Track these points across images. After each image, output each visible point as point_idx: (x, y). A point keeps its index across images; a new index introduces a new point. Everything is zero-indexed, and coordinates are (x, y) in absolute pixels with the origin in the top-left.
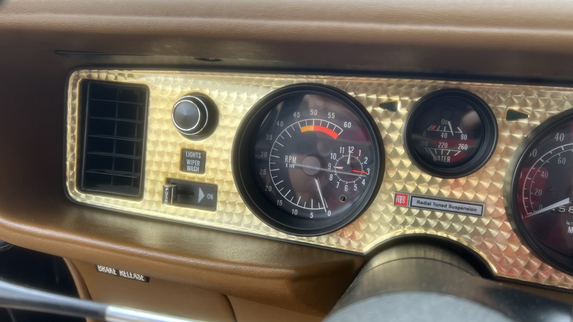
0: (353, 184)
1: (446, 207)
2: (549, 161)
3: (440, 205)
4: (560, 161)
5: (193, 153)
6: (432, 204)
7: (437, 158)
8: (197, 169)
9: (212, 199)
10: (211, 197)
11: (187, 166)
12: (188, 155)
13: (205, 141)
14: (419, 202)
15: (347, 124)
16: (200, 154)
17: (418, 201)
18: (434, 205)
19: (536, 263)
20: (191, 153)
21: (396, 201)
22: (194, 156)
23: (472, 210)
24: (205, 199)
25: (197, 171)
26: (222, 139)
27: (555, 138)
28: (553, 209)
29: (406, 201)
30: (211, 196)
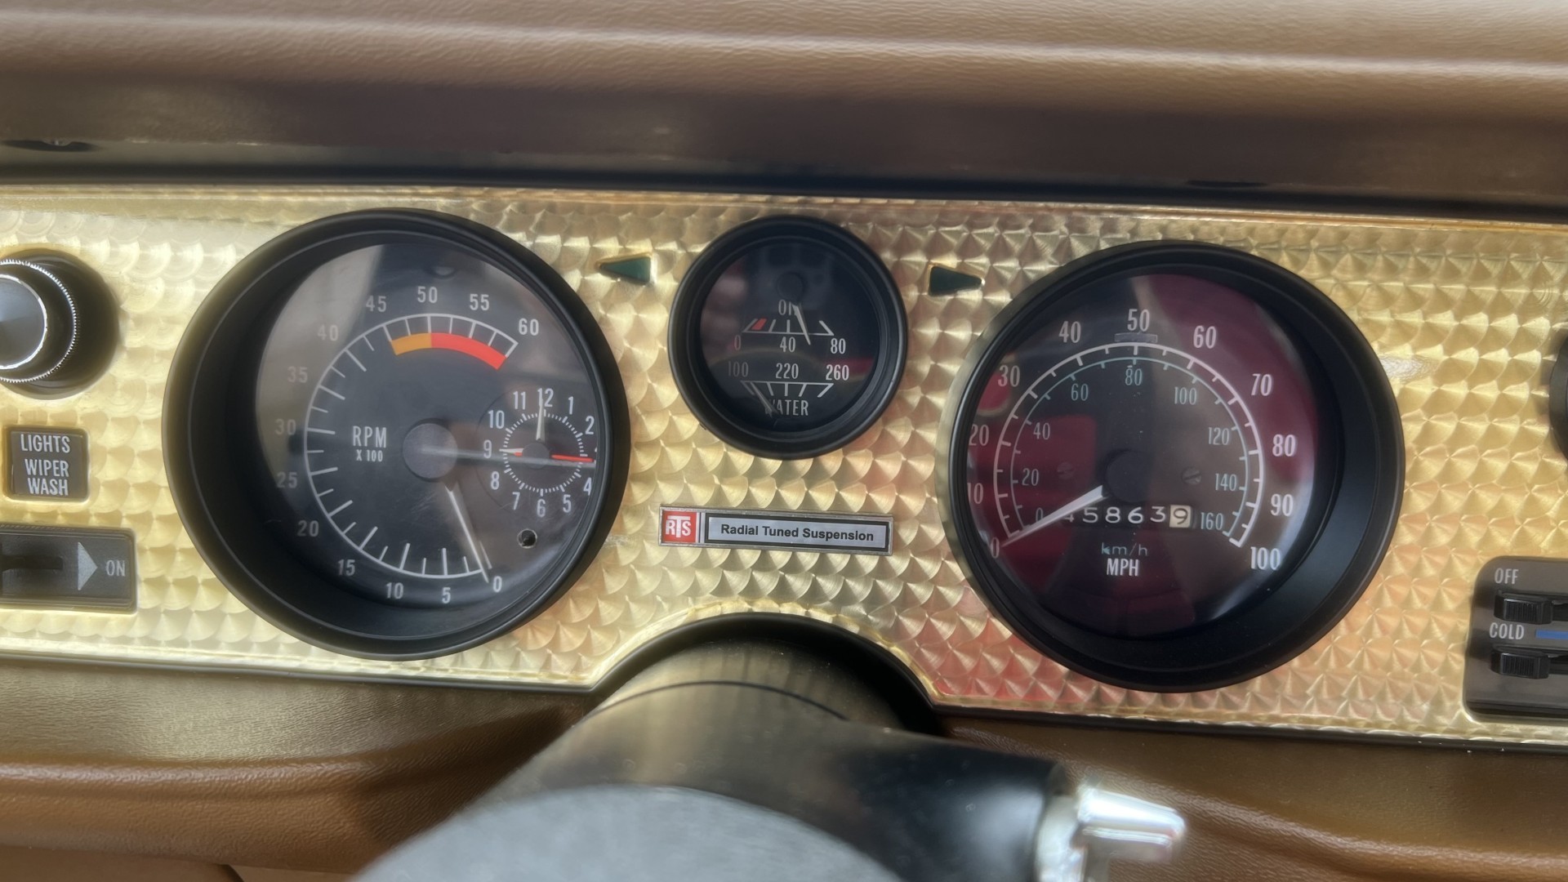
0: (559, 495)
1: (797, 536)
2: (1049, 394)
3: (780, 532)
4: (1075, 393)
5: (45, 437)
6: (761, 531)
7: (775, 406)
8: (61, 487)
9: (123, 574)
10: (118, 568)
11: (29, 479)
12: (26, 445)
13: (79, 399)
14: (726, 530)
15: (528, 325)
16: (68, 440)
17: (723, 525)
18: (766, 534)
19: (1029, 662)
20: (37, 439)
21: (667, 532)
22: (48, 446)
23: (862, 537)
24: (99, 577)
25: (61, 493)
26: (134, 390)
27: (1061, 335)
28: (1069, 516)
29: (693, 528)
30: (119, 566)
